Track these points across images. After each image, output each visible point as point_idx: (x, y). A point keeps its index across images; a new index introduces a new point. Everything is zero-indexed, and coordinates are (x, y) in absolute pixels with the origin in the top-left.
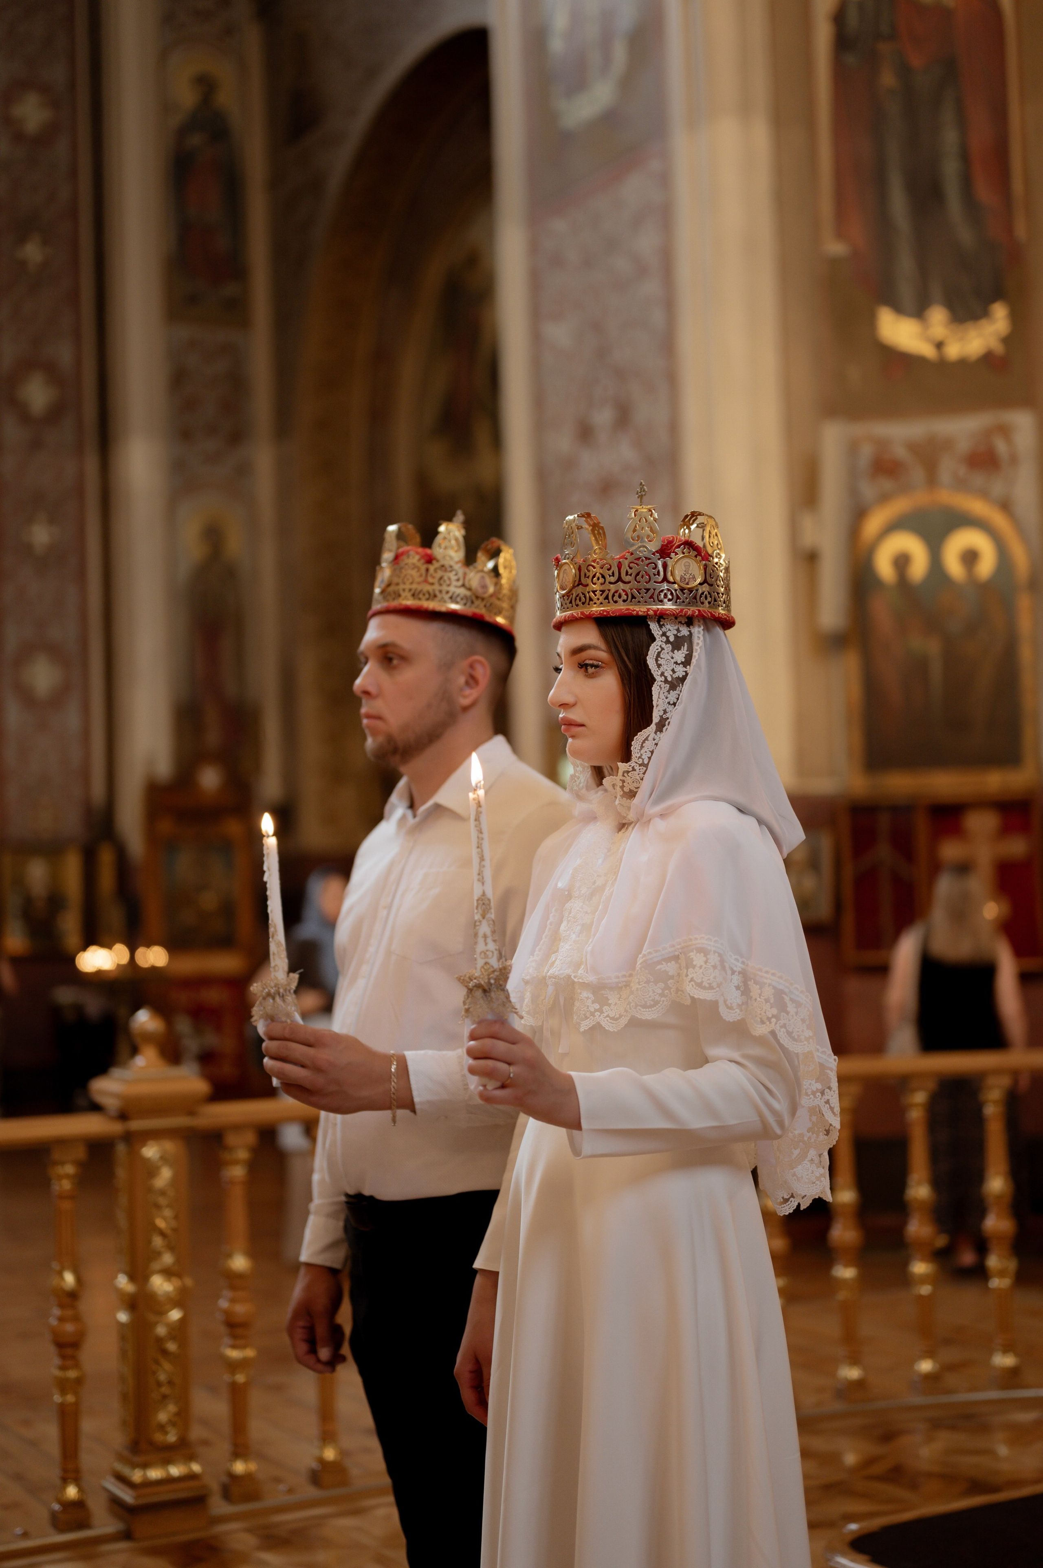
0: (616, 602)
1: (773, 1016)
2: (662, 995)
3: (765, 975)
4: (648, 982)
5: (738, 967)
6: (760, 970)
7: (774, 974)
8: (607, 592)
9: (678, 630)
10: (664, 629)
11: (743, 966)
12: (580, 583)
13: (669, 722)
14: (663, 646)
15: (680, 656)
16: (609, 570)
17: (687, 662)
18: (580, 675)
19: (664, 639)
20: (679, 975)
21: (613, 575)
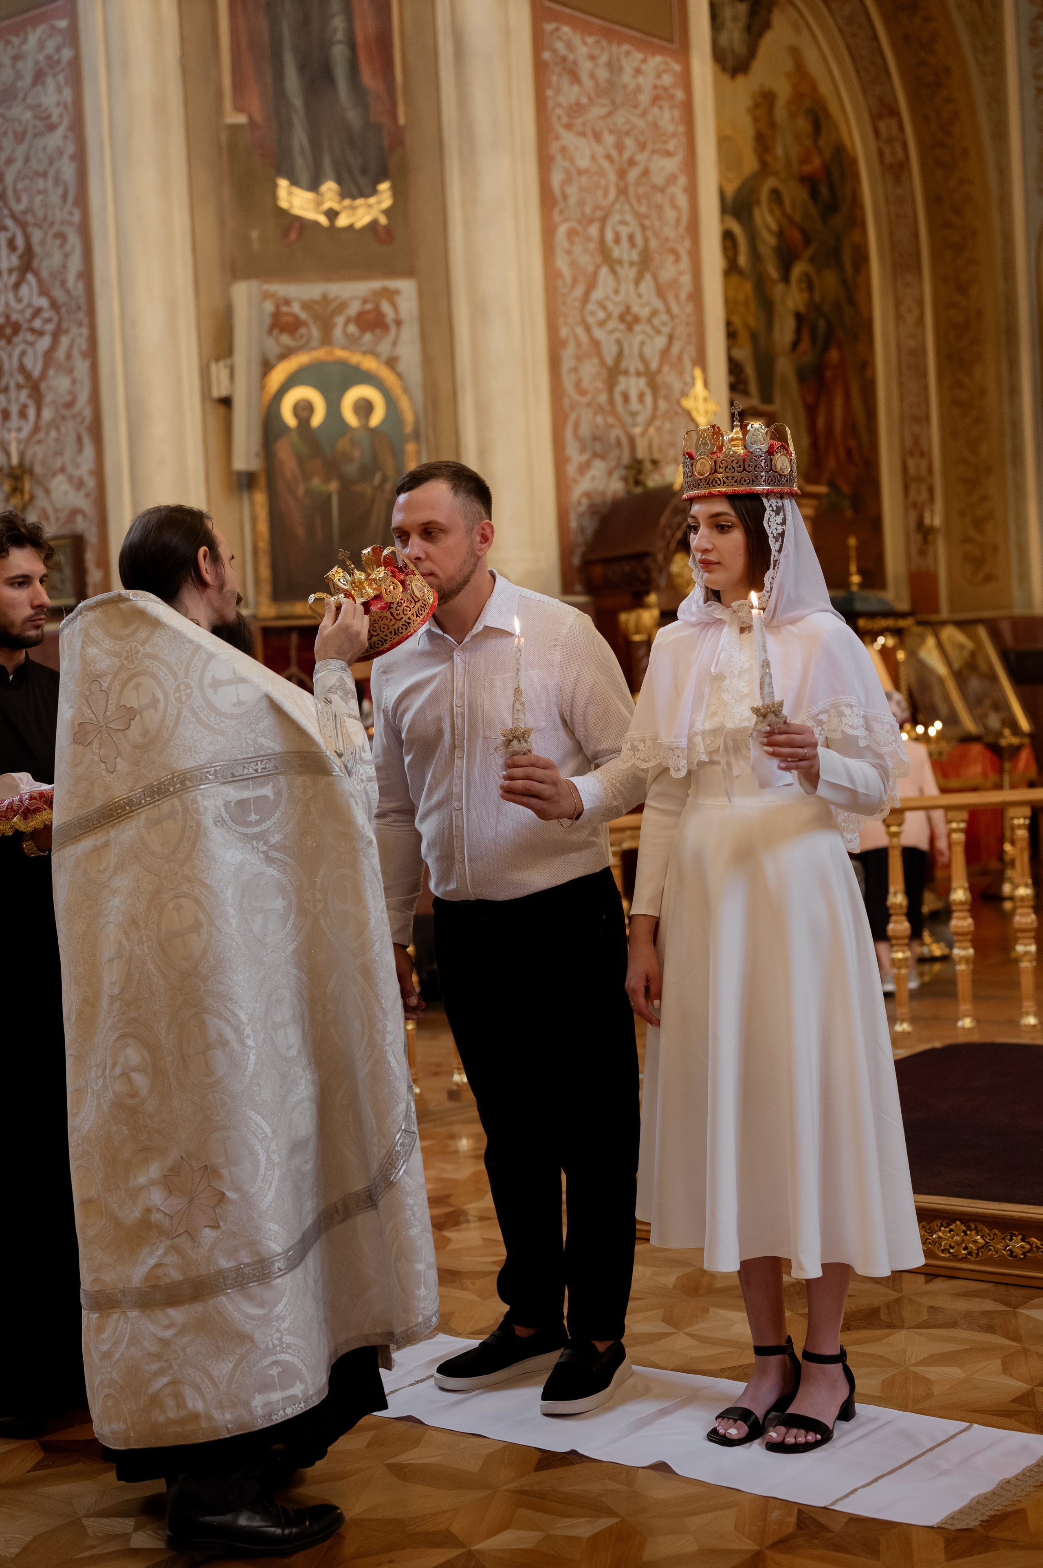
0: (742, 484)
1: (893, 741)
5: (862, 713)
6: (880, 714)
8: (736, 478)
9: (777, 502)
10: (770, 502)
12: (716, 471)
13: (779, 563)
14: (771, 513)
15: (779, 519)
16: (737, 463)
17: (784, 523)
18: (715, 533)
19: (771, 508)
20: (829, 721)
21: (740, 467)
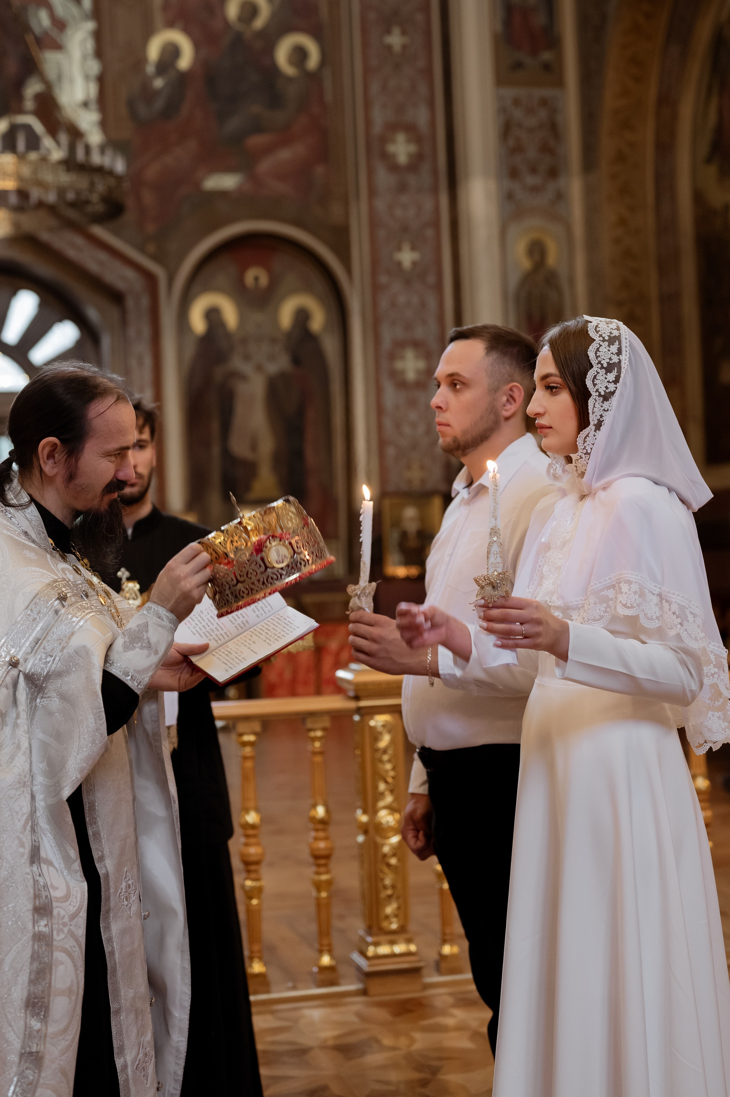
1: (678, 624)
2: (605, 612)
3: (673, 596)
4: (595, 603)
5: (657, 591)
6: (669, 592)
7: (678, 595)
9: (610, 359)
10: (599, 359)
11: (659, 590)
13: (604, 423)
14: (598, 371)
15: (611, 377)
17: (616, 381)
18: (549, 394)
19: (600, 366)
20: (614, 598)
